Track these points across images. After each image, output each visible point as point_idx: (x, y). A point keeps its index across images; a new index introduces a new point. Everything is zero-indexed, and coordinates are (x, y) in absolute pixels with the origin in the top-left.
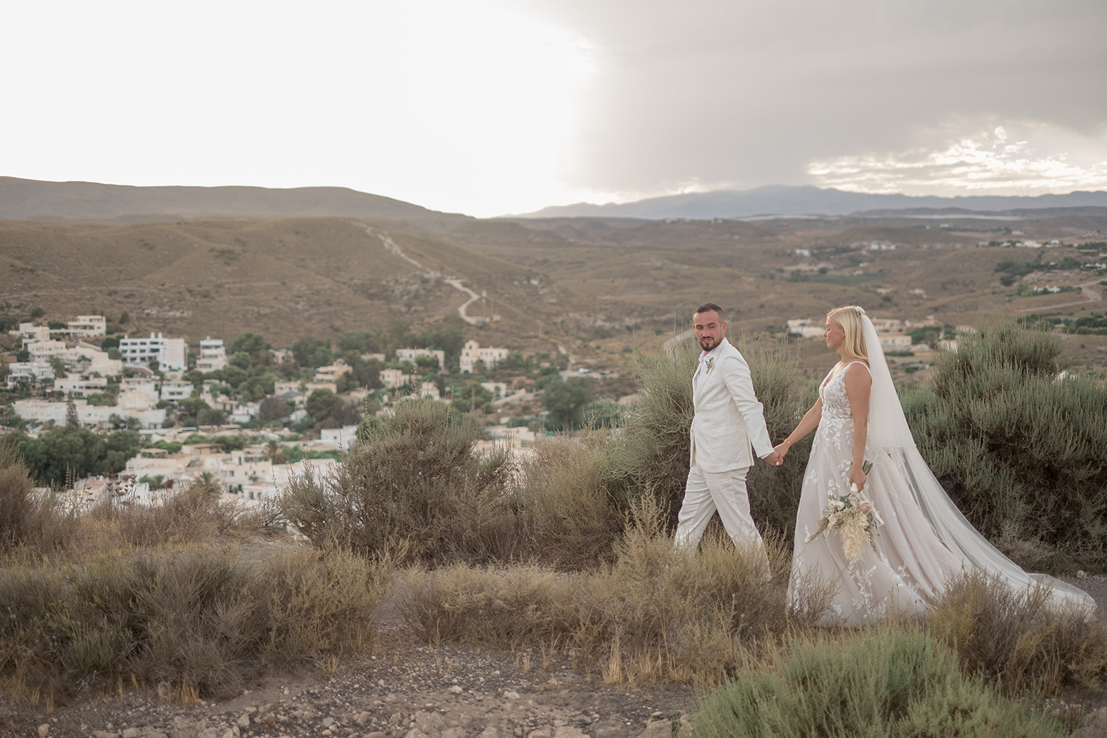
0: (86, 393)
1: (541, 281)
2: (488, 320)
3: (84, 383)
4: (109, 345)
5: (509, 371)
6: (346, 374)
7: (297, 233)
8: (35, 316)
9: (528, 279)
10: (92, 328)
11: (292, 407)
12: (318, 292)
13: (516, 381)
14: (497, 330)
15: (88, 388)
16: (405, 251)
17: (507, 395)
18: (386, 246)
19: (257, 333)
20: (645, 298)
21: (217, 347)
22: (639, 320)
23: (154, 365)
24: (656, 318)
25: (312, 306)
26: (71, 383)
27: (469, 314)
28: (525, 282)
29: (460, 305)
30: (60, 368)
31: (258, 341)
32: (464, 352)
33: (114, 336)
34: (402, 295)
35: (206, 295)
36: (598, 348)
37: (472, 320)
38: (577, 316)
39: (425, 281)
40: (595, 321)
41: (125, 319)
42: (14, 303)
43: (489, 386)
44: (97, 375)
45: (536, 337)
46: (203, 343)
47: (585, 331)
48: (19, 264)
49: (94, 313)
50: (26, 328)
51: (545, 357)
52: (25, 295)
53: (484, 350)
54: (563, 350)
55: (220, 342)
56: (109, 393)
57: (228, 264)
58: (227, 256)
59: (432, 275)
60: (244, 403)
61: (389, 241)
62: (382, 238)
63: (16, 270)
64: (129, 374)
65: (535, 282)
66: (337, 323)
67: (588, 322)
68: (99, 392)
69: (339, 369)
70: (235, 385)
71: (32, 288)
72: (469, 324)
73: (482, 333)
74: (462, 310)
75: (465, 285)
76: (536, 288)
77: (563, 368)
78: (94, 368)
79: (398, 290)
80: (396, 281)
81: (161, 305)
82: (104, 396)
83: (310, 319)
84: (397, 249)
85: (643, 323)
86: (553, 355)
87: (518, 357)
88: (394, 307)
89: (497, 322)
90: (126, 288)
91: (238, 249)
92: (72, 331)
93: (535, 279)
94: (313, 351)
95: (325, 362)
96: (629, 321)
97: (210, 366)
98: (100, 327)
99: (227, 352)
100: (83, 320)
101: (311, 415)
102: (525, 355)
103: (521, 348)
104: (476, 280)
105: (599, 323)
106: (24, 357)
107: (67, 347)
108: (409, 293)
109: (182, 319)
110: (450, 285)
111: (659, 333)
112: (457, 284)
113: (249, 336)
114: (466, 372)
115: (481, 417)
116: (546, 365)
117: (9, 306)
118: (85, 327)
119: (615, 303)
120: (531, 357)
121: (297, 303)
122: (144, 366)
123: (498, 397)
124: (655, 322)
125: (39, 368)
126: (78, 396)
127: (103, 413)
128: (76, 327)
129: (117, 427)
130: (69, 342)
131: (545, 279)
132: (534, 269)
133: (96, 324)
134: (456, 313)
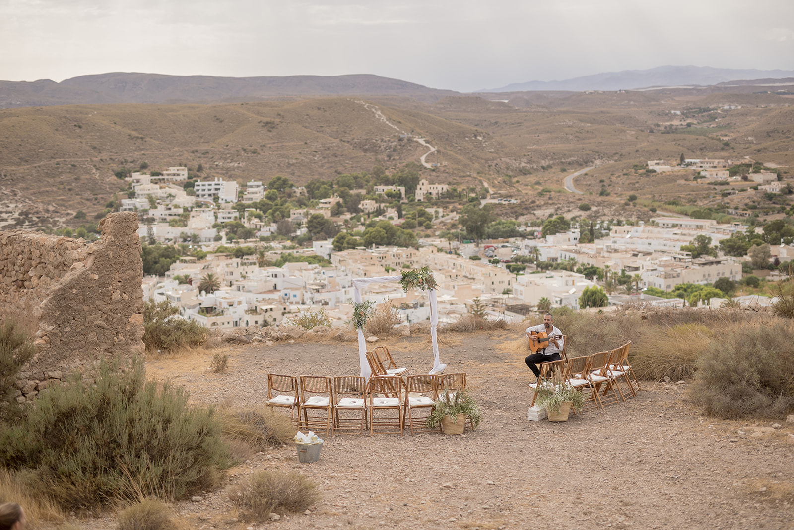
0: (169, 218)
1: (484, 137)
2: (438, 165)
3: (168, 212)
4: (188, 186)
5: (447, 200)
6: (338, 204)
7: (319, 109)
8: (143, 167)
9: (476, 136)
10: (178, 175)
11: (299, 225)
12: (329, 148)
13: (451, 207)
14: (444, 172)
15: (170, 215)
16: (389, 119)
17: (442, 217)
18: (377, 116)
19: (284, 176)
20: (559, 147)
21: (258, 186)
22: (551, 162)
23: (216, 199)
24: (563, 160)
25: (324, 158)
26: (159, 212)
27: (427, 161)
28: (474, 138)
29: (421, 156)
30: (153, 202)
31: (285, 182)
32: (418, 187)
33: (192, 181)
34: (386, 149)
35: (254, 152)
36: (518, 182)
37: (428, 165)
38: (507, 160)
39: (401, 140)
40: (520, 164)
41: (200, 169)
42: (129, 159)
43: (431, 210)
44: (176, 206)
45: (470, 176)
46: (248, 184)
47: (512, 171)
48: (134, 133)
49: (180, 166)
50: (136, 176)
51: (473, 190)
52: (137, 155)
53: (432, 186)
54: (486, 185)
55: (260, 183)
56: (183, 219)
57: (270, 131)
58: (269, 126)
59: (406, 135)
60: (268, 224)
61: (379, 113)
62: (374, 111)
63: (131, 137)
64: (199, 205)
65: (480, 138)
66: (340, 169)
67: (515, 164)
68: (177, 218)
69: (334, 200)
70: (265, 212)
71: (142, 150)
72: (426, 168)
73: (434, 174)
74: (423, 159)
75: (427, 142)
76: (480, 142)
77: (484, 197)
78: (176, 201)
79: (383, 145)
80: (382, 140)
81: (225, 159)
82: (180, 220)
83: (322, 166)
84: (384, 118)
85: (554, 164)
86: (478, 189)
87: (455, 190)
88: (380, 157)
89: (445, 167)
90: (204, 147)
91: (277, 120)
92: (166, 177)
93: (480, 135)
94: (318, 188)
95: (326, 196)
96: (544, 163)
97: (252, 199)
98: (184, 174)
99: (265, 189)
100: (173, 170)
101: (310, 231)
102: (460, 189)
103: (458, 184)
104: (436, 137)
105: (523, 165)
106: (132, 195)
107: (161, 188)
108: (390, 147)
109: (238, 168)
110: (417, 142)
111: (564, 170)
112: (422, 141)
113: (279, 179)
114: (419, 200)
115: (423, 231)
116: (473, 195)
117: (126, 162)
118: (174, 175)
119: (535, 151)
120: (463, 190)
121: (314, 156)
122: (210, 200)
123: (437, 217)
124: (562, 163)
125: (141, 202)
126: (164, 220)
127: (177, 231)
128: (168, 175)
129: (185, 240)
130: (163, 185)
131: (487, 136)
132: (480, 129)
133: (181, 173)
134: (419, 161)
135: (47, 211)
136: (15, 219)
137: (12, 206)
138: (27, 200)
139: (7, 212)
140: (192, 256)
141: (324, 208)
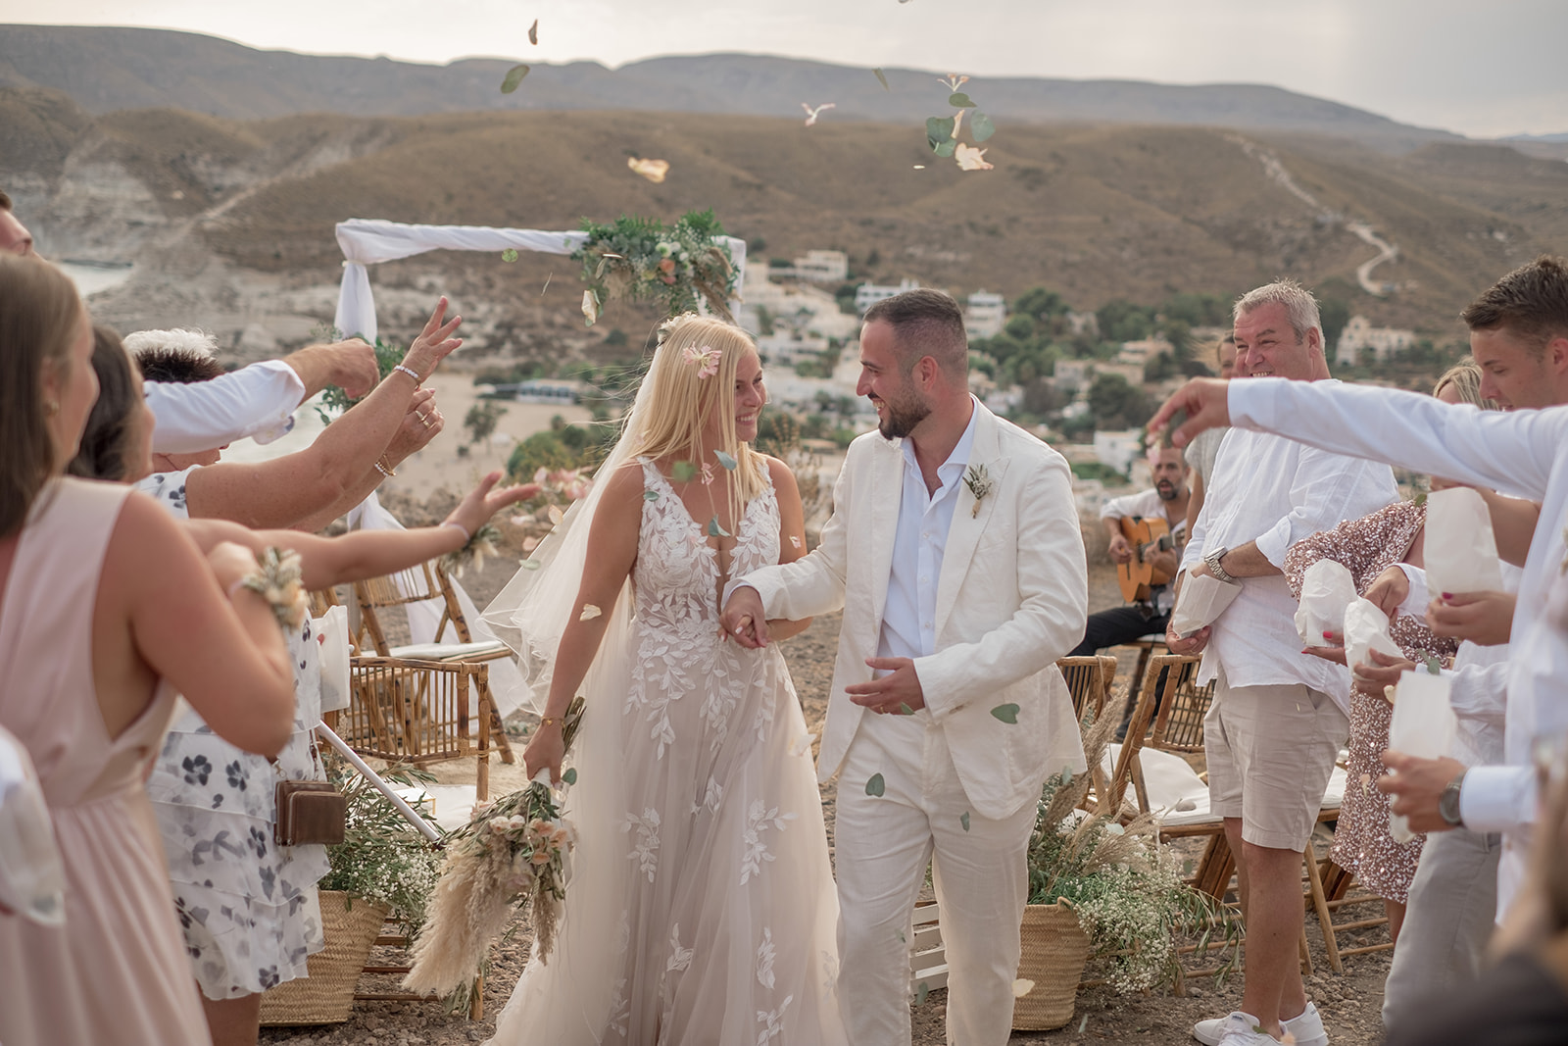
0: (797, 359)
1: (1510, 234)
2: (1397, 288)
3: (795, 345)
4: (844, 293)
5: (1409, 366)
6: (1163, 357)
7: (1143, 148)
8: (754, 248)
9: (1491, 231)
10: (826, 269)
11: (1070, 396)
12: (1154, 236)
13: (1414, 379)
14: (1409, 304)
15: (800, 352)
16: (1297, 180)
18: (1269, 172)
19: (1051, 287)
21: (992, 305)
25: (1143, 255)
26: (778, 343)
27: (1373, 277)
28: (1485, 236)
29: (1362, 264)
30: (770, 323)
31: (1051, 302)
32: (1346, 332)
33: (852, 284)
34: (1282, 245)
35: (993, 232)
37: (1373, 288)
39: (1318, 226)
41: (874, 259)
44: (815, 335)
46: (975, 298)
48: (745, 176)
49: (833, 248)
52: (744, 220)
53: (1377, 333)
55: (997, 299)
56: (825, 362)
57: (1030, 188)
58: (1031, 177)
59: (1329, 217)
60: (1004, 387)
61: (1275, 165)
62: (1264, 159)
65: (1500, 236)
66: (1176, 280)
68: (812, 359)
69: (1152, 346)
70: (1001, 360)
71: (756, 211)
72: (1367, 294)
73: (1385, 307)
74: (1363, 272)
75: (1377, 234)
76: (1500, 246)
78: (816, 323)
79: (1278, 236)
80: (1276, 225)
81: (929, 243)
82: (818, 365)
83: (1137, 273)
84: (1284, 178)
87: (1428, 346)
88: (1267, 261)
89: (1412, 293)
90: (888, 214)
91: (1049, 167)
92: (800, 272)
93: (1501, 231)
94: (1121, 319)
95: (1137, 336)
98: (837, 267)
99: (1007, 313)
100: (816, 257)
101: (1093, 410)
102: (1439, 344)
103: (1438, 333)
104: (1396, 226)
107: (788, 293)
108: (1292, 241)
109: (955, 263)
110: (1354, 235)
112: (1365, 233)
113: (1040, 293)
114: (1345, 364)
118: (818, 268)
120: (1448, 347)
121: (1122, 249)
126: (785, 362)
127: (809, 388)
128: (807, 267)
129: (824, 407)
130: (792, 287)
131: (1518, 234)
132: (1502, 216)
133: (831, 264)
134: (1354, 275)
135: (550, 324)
136: (488, 337)
137: (483, 308)
138: (513, 300)
139: (472, 321)
140: (831, 439)
141: (1131, 361)
